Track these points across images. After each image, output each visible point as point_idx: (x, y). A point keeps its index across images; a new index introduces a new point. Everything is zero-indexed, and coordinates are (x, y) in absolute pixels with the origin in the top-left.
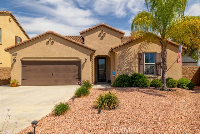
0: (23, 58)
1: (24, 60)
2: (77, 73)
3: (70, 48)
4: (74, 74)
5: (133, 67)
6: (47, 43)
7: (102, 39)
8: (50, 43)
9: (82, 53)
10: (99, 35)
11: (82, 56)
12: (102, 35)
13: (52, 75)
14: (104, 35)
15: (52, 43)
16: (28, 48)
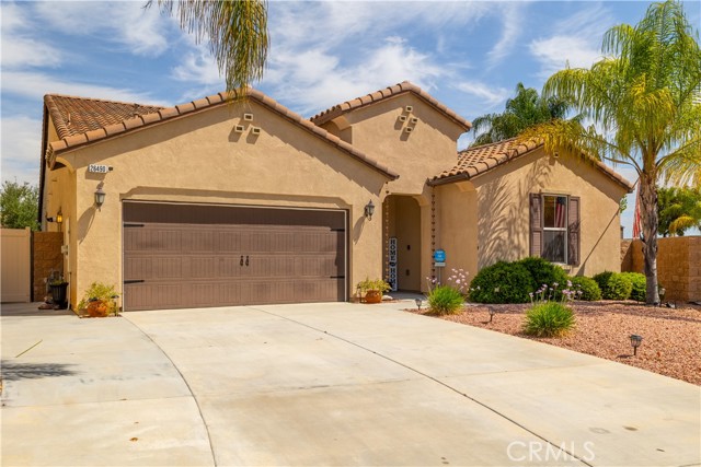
0: (132, 192)
1: (135, 197)
2: (333, 255)
3: (315, 160)
4: (322, 258)
5: (518, 234)
6: (234, 136)
7: (405, 137)
8: (245, 133)
9: (353, 184)
10: (398, 125)
11: (355, 195)
12: (406, 124)
13: (244, 262)
14: (413, 124)
15: (252, 138)
16: (156, 146)
